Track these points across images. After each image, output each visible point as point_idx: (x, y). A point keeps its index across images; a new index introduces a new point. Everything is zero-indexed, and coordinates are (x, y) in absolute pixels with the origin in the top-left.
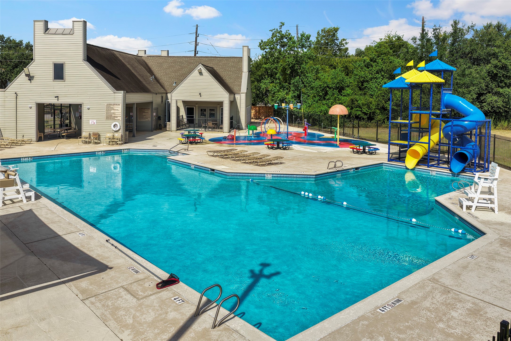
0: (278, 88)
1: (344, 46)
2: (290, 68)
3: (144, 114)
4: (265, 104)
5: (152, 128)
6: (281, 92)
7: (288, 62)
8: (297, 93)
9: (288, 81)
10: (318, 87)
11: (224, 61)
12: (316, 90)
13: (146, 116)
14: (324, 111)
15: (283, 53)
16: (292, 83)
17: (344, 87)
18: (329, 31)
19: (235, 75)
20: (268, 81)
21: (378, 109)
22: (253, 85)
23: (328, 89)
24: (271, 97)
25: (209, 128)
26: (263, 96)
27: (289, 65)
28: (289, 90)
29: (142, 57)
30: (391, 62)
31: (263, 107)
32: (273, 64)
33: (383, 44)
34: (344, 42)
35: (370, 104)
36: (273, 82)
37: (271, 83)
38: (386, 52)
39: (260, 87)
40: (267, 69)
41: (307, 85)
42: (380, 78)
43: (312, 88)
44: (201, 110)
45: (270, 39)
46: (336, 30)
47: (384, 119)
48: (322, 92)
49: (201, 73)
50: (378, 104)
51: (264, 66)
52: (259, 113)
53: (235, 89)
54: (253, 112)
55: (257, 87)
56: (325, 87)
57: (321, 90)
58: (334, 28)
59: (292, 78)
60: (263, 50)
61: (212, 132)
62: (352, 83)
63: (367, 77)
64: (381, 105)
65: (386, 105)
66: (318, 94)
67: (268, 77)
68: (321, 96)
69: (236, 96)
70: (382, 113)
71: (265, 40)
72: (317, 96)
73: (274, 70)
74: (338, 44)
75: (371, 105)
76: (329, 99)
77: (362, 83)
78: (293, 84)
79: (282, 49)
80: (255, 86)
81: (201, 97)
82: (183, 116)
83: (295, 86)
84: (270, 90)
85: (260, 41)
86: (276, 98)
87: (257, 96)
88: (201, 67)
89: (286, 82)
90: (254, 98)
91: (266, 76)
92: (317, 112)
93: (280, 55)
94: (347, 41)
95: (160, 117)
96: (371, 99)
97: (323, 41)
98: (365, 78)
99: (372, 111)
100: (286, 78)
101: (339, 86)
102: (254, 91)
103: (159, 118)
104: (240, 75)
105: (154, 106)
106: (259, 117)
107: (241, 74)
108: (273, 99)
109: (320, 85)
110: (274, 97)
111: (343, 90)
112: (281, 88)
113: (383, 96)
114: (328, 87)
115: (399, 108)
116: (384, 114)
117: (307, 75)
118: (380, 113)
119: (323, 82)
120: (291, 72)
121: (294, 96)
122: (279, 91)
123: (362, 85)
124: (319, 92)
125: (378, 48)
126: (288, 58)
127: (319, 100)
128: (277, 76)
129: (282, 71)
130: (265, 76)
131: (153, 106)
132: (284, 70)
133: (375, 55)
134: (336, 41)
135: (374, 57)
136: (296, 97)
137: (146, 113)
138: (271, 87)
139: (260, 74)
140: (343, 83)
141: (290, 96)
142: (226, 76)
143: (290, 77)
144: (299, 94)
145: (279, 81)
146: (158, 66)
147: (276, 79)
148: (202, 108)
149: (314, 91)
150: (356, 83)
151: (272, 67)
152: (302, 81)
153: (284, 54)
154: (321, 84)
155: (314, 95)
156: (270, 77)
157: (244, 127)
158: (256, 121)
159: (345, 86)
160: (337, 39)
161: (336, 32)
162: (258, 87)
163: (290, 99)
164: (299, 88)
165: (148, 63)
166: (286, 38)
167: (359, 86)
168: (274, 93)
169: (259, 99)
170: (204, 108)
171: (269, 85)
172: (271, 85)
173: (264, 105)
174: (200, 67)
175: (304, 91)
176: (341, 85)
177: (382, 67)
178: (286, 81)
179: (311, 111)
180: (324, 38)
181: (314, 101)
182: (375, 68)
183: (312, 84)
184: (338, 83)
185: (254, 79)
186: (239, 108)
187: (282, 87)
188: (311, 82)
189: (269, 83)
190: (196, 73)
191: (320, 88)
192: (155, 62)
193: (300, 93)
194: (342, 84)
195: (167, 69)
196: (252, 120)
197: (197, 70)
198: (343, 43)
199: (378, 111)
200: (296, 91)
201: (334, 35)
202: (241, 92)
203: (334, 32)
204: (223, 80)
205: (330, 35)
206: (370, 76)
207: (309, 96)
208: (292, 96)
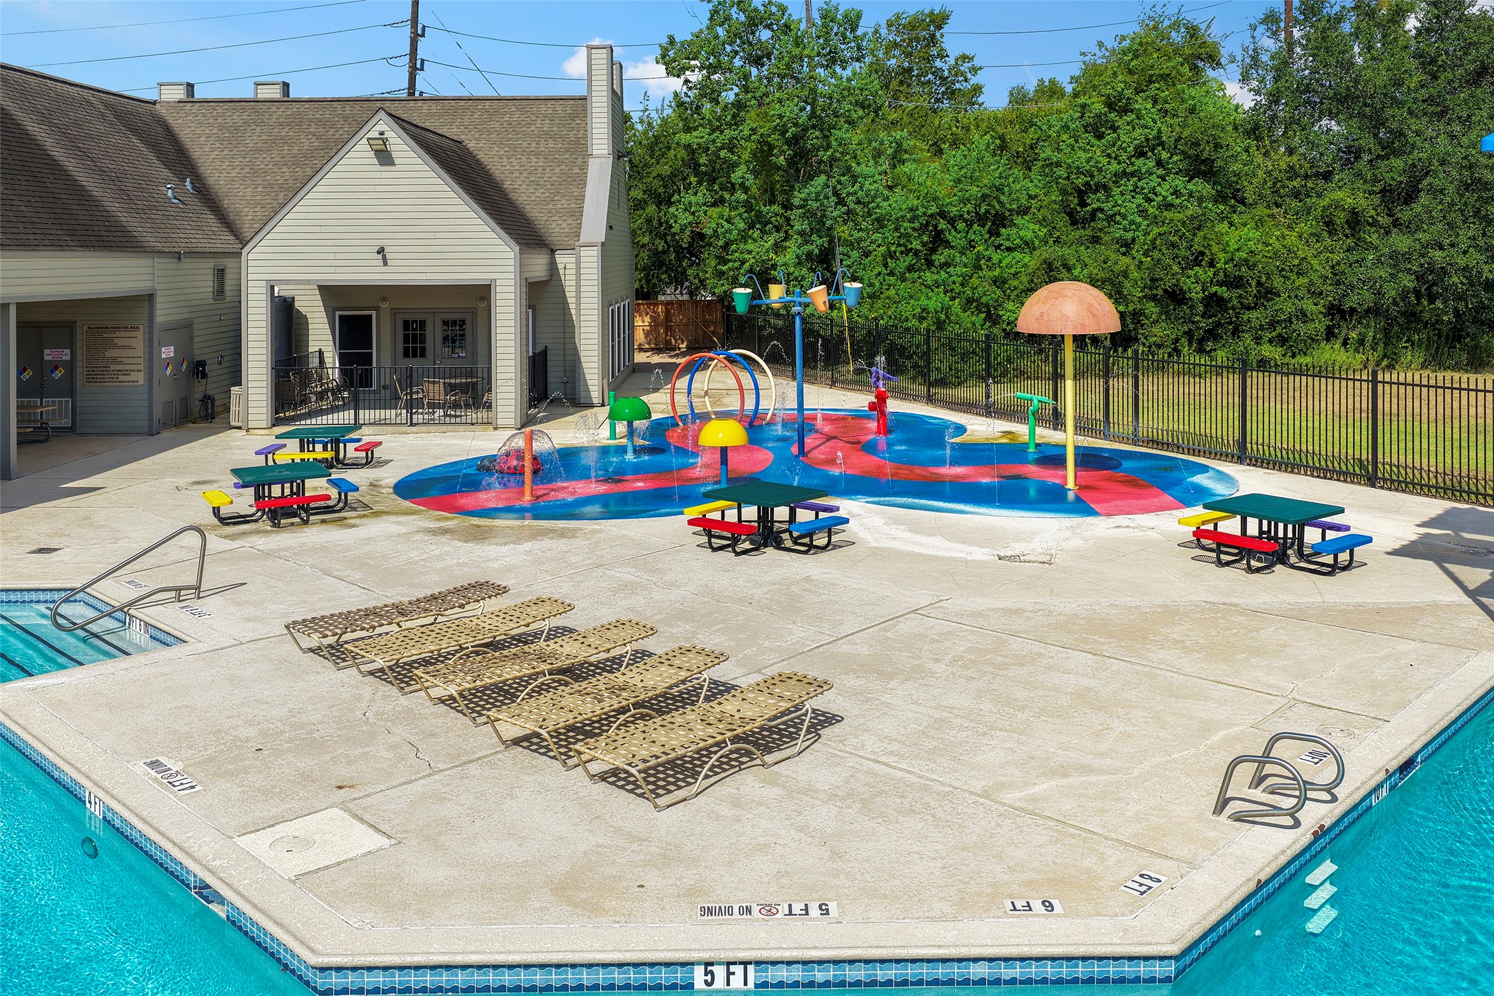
0: (742, 225)
1: (966, 80)
2: (788, 142)
3: (110, 353)
4: (691, 293)
5: (150, 419)
6: (755, 240)
7: (781, 117)
8: (819, 242)
9: (780, 198)
10: (903, 217)
11: (512, 113)
12: (896, 229)
13: (121, 363)
14: (937, 312)
15: (757, 85)
16: (796, 202)
17: (1007, 214)
18: (912, 26)
19: (557, 170)
20: (700, 198)
21: (1154, 298)
22: (640, 216)
23: (942, 225)
24: (713, 263)
25: (433, 406)
26: (679, 259)
27: (784, 133)
28: (786, 232)
29: (154, 103)
30: (1192, 110)
31: (681, 303)
32: (718, 128)
33: (1153, 42)
34: (965, 67)
35: (1121, 278)
36: (722, 201)
37: (714, 205)
38: (1167, 72)
39: (667, 222)
40: (693, 152)
41: (859, 208)
42: (1151, 174)
43: (880, 222)
44: (406, 324)
45: (701, 30)
46: (939, 20)
47: (1177, 340)
48: (920, 235)
49: (384, 156)
50: (1153, 280)
51: (685, 138)
52: (668, 329)
53: (555, 228)
54: (642, 323)
55: (655, 223)
56: (931, 216)
57: (914, 229)
58: (932, 13)
59: (797, 186)
60: (678, 76)
61: (444, 428)
62: (1036, 196)
63: (1100, 170)
64: (1168, 283)
65: (1187, 283)
66: (905, 246)
67: (700, 183)
68: (916, 253)
69: (562, 259)
70: (1167, 313)
71: (683, 35)
72: (902, 253)
73: (723, 153)
74: (946, 73)
75: (1127, 284)
76: (946, 265)
77: (1081, 194)
78: (802, 207)
79: (754, 71)
80: (649, 221)
81: (385, 264)
82: (321, 353)
83: (809, 214)
84: (709, 232)
85: (664, 41)
86: (737, 264)
87: (658, 260)
88: (382, 125)
89: (772, 202)
90: (644, 269)
91: (693, 179)
92: (907, 320)
93: (747, 92)
94: (977, 62)
95: (202, 364)
96: (1125, 260)
97: (893, 61)
98: (1092, 176)
99: (1131, 308)
100: (773, 184)
101: (987, 212)
102: (646, 240)
103: (198, 370)
104: (576, 170)
105: (163, 314)
106: (668, 342)
107: (584, 167)
108: (724, 268)
109: (911, 210)
110: (725, 262)
111: (1004, 226)
112: (752, 226)
113: (1173, 245)
114: (942, 214)
115: (1235, 293)
116: (1177, 319)
117: (858, 170)
118: (1160, 314)
119: (925, 198)
120: (792, 162)
121: (809, 255)
122: (744, 237)
123: (1083, 204)
124: (907, 236)
125: (1136, 57)
126: (780, 101)
127: (910, 269)
128: (736, 176)
129: (755, 156)
130: (684, 179)
131: (158, 312)
132: (762, 151)
133: (1125, 82)
134: (938, 63)
135: (1121, 94)
136: (812, 260)
137: (123, 347)
138: (711, 220)
139: (666, 170)
140: (1003, 198)
141: (789, 257)
142: (517, 174)
143: (787, 181)
144: (826, 245)
145: (744, 197)
146: (221, 141)
147: (732, 189)
148: (410, 317)
149: (891, 235)
150: (1055, 196)
151: (714, 141)
152: (836, 194)
153: (763, 89)
154: (916, 202)
155: (888, 248)
156: (708, 181)
157: (596, 396)
158: (656, 359)
159: (1010, 210)
160: (942, 56)
161: (939, 27)
162: (661, 224)
163: (791, 270)
164: (828, 223)
165: (177, 130)
166: (769, 27)
167: (1068, 210)
168: (726, 247)
169: (665, 272)
170: (418, 317)
171: (705, 212)
172: (715, 212)
173: (686, 297)
174: (381, 127)
175: (845, 235)
176: (997, 207)
177: (1160, 132)
178: (774, 195)
179: (882, 315)
180: (897, 53)
181: (892, 274)
182: (1129, 135)
183: (878, 207)
184: (984, 197)
185: (645, 192)
186: (573, 312)
187: (758, 222)
188: (876, 196)
189: (704, 204)
190: (360, 153)
191: (911, 221)
192: (210, 125)
193: (830, 242)
194: (1000, 202)
195: (259, 151)
196: (640, 358)
197: (364, 141)
198: (962, 68)
199: (1151, 308)
200: (814, 237)
201: (932, 40)
202: (584, 238)
203: (932, 28)
204: (502, 193)
205: (917, 39)
206: (1114, 167)
207: (867, 255)
208: (798, 257)
